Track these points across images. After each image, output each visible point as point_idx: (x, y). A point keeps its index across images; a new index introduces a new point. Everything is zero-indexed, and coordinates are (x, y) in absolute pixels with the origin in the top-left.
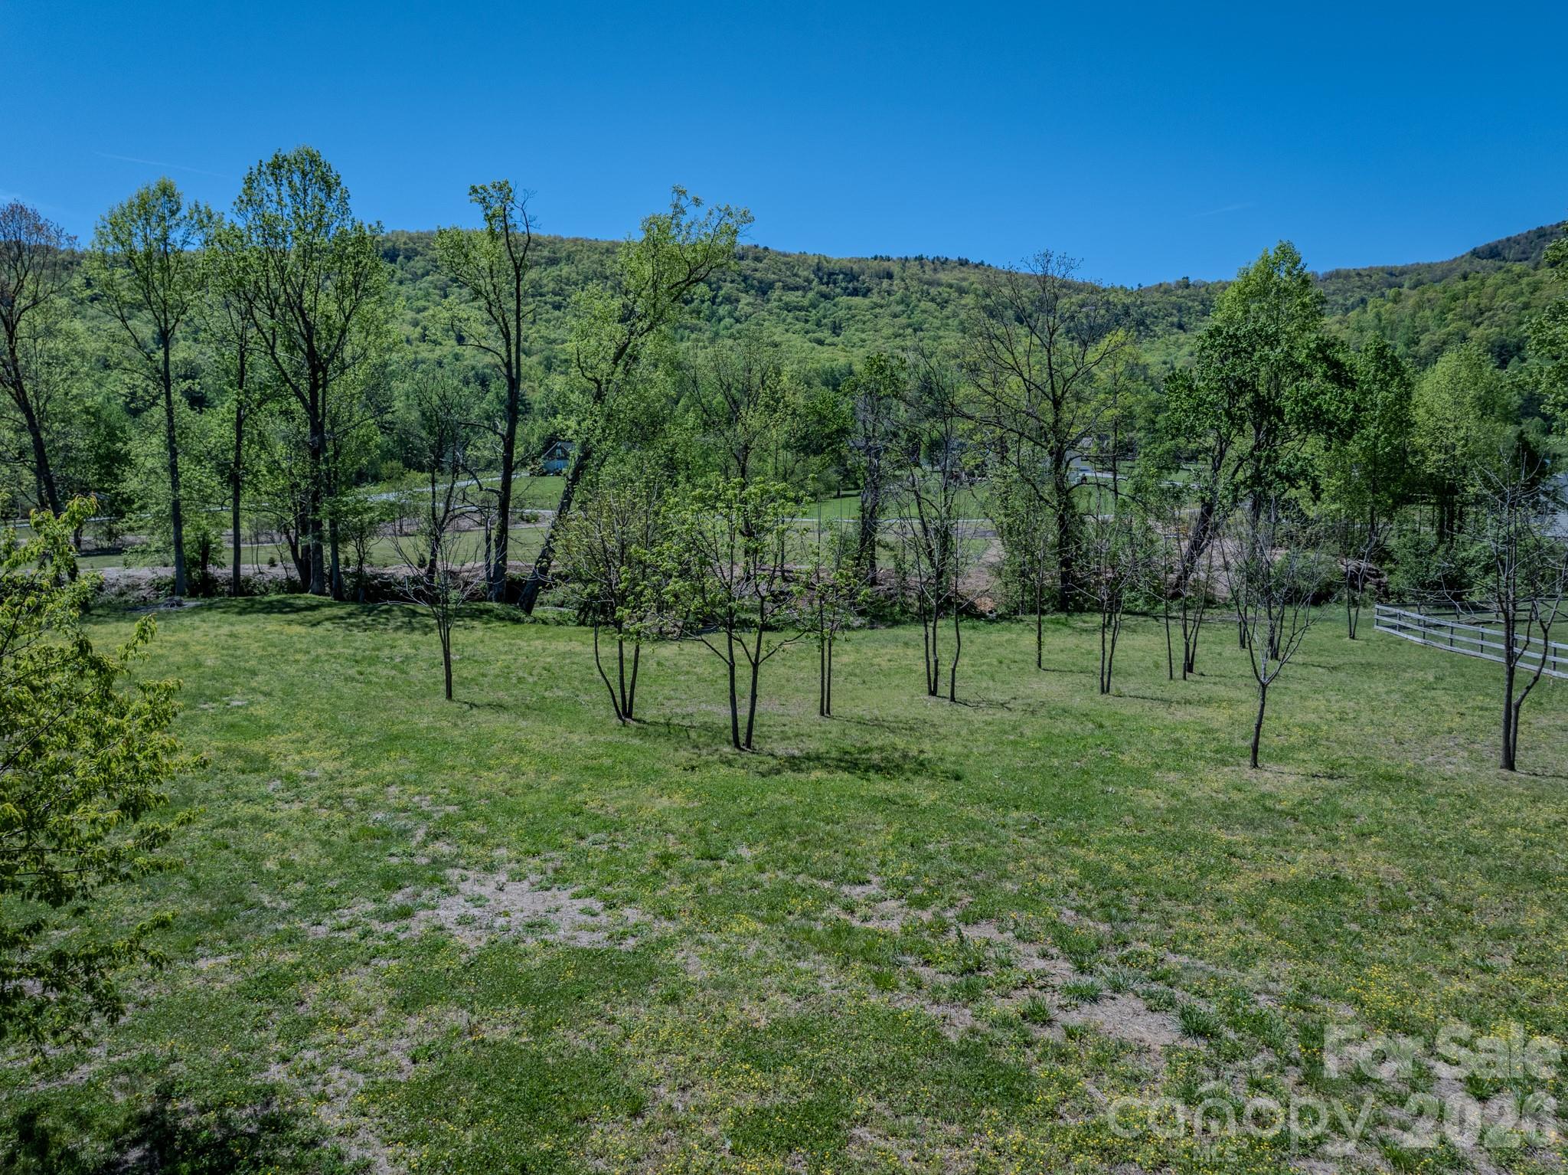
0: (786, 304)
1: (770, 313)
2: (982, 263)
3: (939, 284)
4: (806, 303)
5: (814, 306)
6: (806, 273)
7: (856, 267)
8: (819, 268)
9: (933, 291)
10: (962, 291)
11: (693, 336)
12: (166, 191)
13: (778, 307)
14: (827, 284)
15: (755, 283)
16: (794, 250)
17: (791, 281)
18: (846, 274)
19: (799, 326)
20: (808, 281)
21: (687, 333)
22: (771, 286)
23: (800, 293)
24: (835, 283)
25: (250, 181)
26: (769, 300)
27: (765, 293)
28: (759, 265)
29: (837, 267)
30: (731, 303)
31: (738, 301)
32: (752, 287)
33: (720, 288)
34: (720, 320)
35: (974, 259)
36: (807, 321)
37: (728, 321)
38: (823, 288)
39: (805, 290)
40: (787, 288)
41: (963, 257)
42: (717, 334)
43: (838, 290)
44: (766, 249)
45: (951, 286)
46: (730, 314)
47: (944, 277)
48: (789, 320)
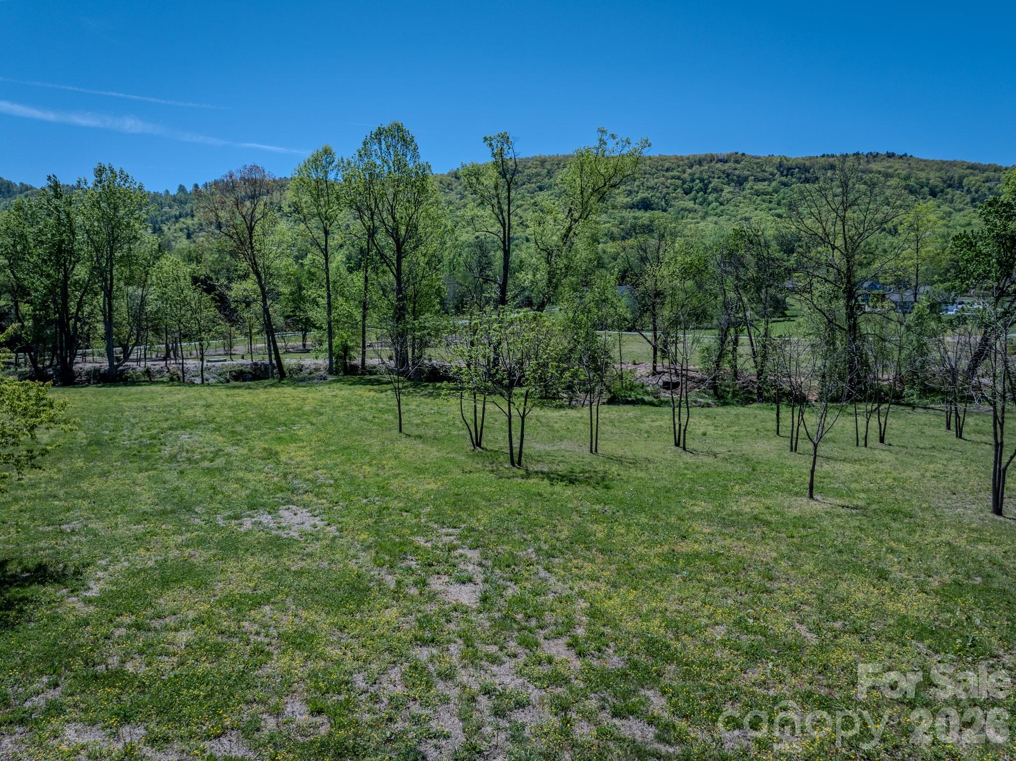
0: (756, 191)
1: (745, 198)
2: (905, 155)
3: (871, 172)
4: (770, 189)
5: (776, 191)
6: (771, 169)
7: (808, 163)
8: (781, 165)
9: (866, 177)
10: (887, 176)
11: (690, 215)
12: (327, 152)
13: (750, 193)
14: (787, 176)
15: (735, 178)
16: (763, 153)
17: (760, 175)
18: (799, 168)
19: (765, 205)
20: (773, 174)
21: (686, 213)
22: (746, 179)
23: (766, 183)
24: (792, 175)
25: (365, 143)
26: (744, 189)
27: (741, 184)
28: (738, 166)
29: (794, 164)
30: (717, 192)
31: (722, 190)
32: (733, 180)
33: (710, 182)
34: (709, 204)
35: (899, 152)
36: (770, 202)
37: (715, 204)
38: (784, 179)
39: (770, 181)
40: (757, 180)
41: (891, 151)
42: (706, 213)
43: (794, 180)
44: (743, 154)
45: (880, 173)
46: (717, 200)
47: (874, 166)
48: (758, 202)
